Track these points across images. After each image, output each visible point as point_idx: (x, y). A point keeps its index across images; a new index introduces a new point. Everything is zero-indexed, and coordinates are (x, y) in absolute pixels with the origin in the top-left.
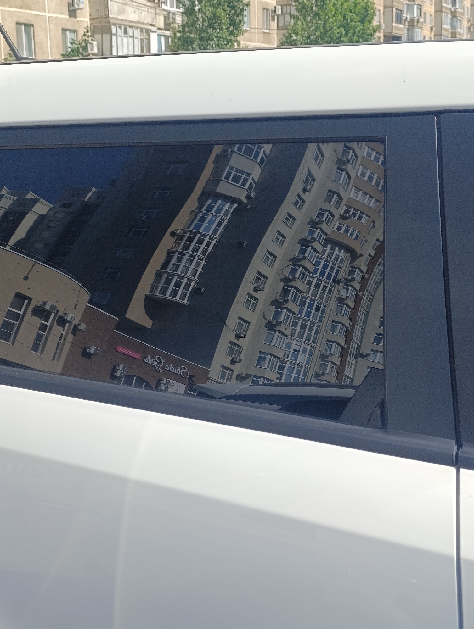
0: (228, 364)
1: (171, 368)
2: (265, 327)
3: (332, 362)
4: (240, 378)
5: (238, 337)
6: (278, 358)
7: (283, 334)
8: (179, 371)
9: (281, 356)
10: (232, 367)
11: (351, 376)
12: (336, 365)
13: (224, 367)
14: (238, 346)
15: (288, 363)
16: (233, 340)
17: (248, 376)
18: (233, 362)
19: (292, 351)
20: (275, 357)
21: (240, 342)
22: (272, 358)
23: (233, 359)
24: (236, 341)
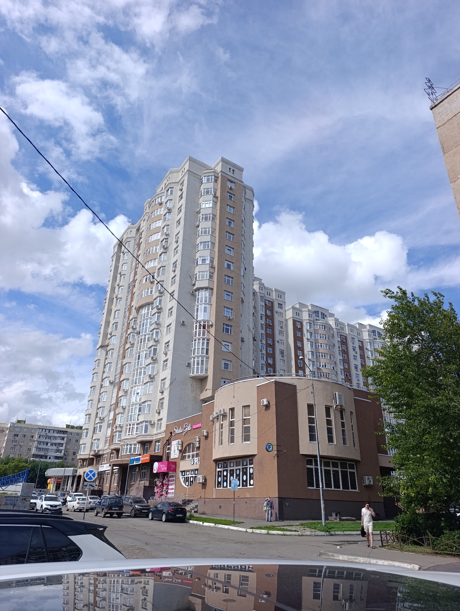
0: (147, 586)
1: (170, 580)
2: (134, 607)
3: (100, 597)
4: (140, 582)
5: (145, 599)
6: (124, 593)
7: (125, 605)
8: (167, 579)
9: (123, 595)
10: (145, 585)
11: (90, 594)
12: (98, 597)
13: (148, 584)
14: (144, 595)
15: (120, 592)
16: (147, 597)
17: (136, 583)
18: (145, 587)
19: (119, 598)
20: (126, 594)
21: (144, 597)
22: (127, 592)
23: (145, 589)
24: (145, 597)
